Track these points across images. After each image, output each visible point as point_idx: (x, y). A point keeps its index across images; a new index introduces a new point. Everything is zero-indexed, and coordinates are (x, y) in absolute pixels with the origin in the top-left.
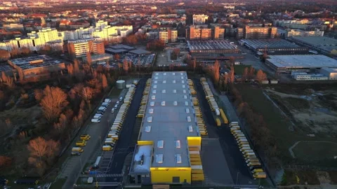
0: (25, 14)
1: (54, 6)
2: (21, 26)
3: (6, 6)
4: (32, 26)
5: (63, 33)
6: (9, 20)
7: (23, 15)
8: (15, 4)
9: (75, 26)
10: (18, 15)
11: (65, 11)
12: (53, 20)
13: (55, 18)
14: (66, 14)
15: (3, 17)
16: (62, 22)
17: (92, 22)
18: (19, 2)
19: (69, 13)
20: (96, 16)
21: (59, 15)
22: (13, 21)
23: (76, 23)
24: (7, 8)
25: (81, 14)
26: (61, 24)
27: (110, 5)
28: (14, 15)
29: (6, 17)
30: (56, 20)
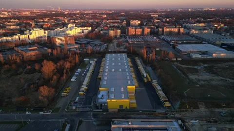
0: (19, 20)
1: (38, 15)
2: (18, 27)
3: (4, 15)
4: (25, 27)
5: (46, 32)
6: (9, 24)
7: (17, 20)
8: (10, 13)
9: (54, 28)
10: (14, 21)
11: (45, 18)
12: (38, 24)
13: (39, 22)
14: (46, 20)
15: (4, 22)
16: (45, 25)
17: (64, 25)
18: (12, 12)
19: (48, 20)
20: (66, 21)
21: (42, 20)
22: (12, 24)
23: (54, 25)
24: (5, 16)
25: (56, 20)
26: (44, 26)
27: (75, 14)
28: (12, 20)
29: (6, 21)
30: (40, 24)
